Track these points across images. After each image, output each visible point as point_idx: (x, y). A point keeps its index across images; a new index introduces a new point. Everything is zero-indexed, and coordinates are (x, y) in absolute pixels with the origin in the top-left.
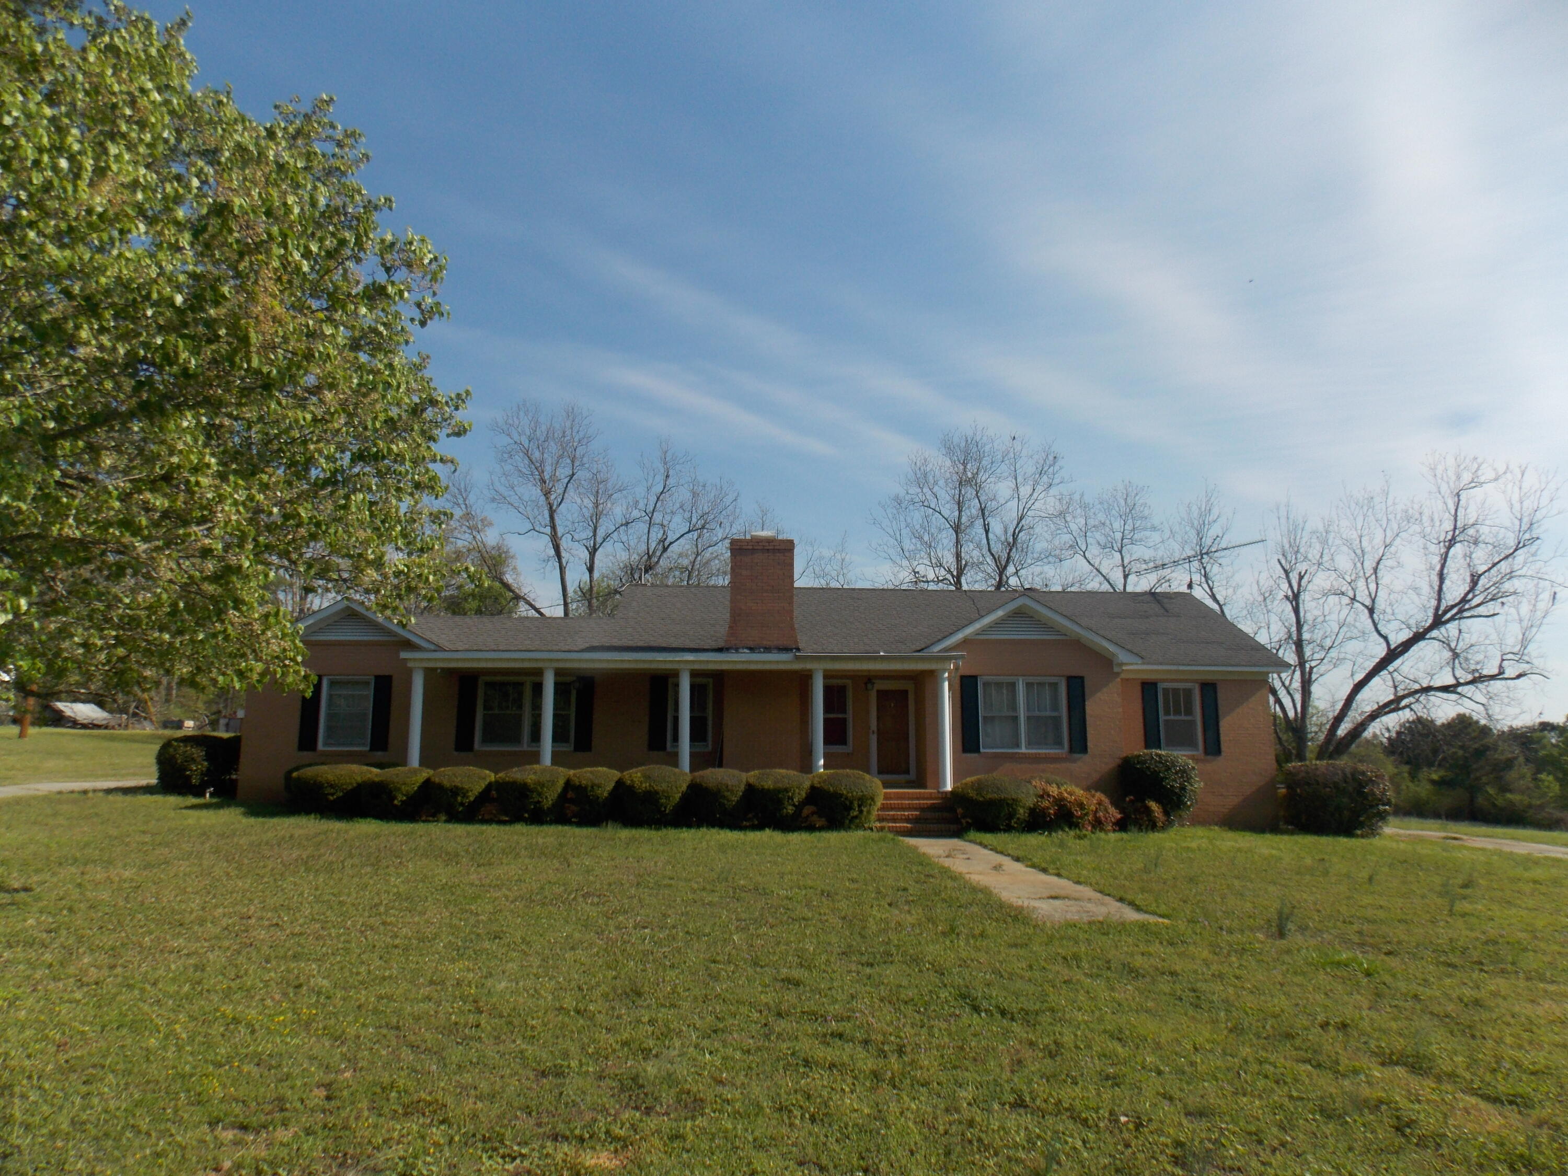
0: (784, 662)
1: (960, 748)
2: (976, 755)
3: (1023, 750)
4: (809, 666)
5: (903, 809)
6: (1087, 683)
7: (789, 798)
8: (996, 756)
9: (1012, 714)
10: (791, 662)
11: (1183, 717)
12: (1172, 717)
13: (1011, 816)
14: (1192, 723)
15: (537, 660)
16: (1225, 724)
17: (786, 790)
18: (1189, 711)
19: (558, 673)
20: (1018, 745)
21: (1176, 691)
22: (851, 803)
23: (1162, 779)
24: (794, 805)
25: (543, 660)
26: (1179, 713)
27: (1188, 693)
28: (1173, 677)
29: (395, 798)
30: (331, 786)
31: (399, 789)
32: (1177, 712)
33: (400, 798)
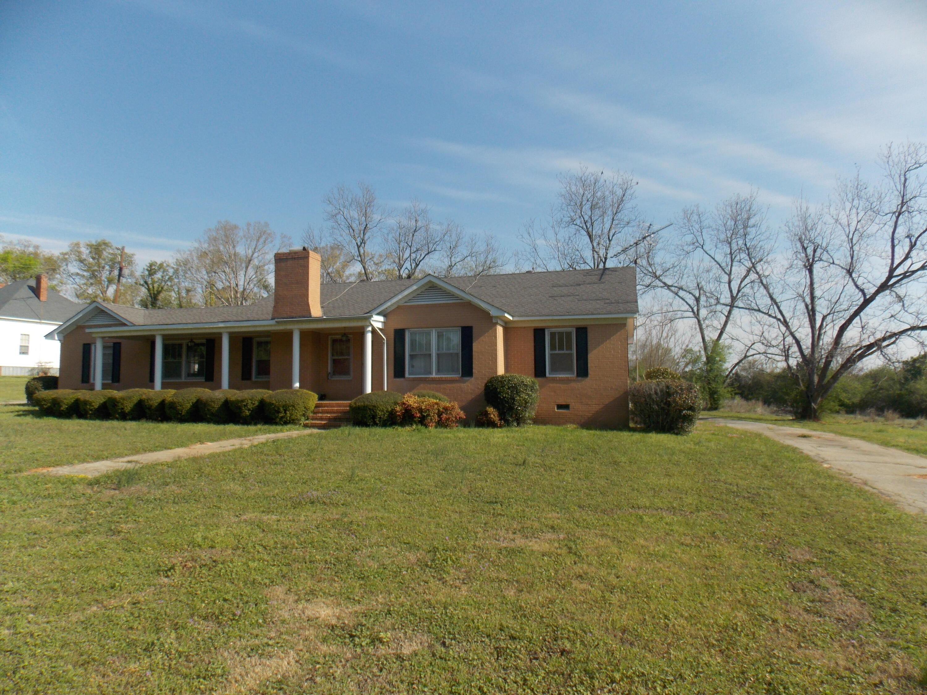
0: (271, 326)
1: (393, 375)
2: (402, 379)
3: (434, 375)
4: (289, 327)
5: (328, 413)
6: (474, 331)
7: (245, 406)
8: (414, 379)
9: (428, 353)
10: (275, 325)
11: (565, 352)
12: (557, 352)
13: (374, 417)
14: (571, 355)
15: (151, 330)
16: (593, 356)
17: (242, 401)
18: (569, 348)
19: (165, 338)
20: (431, 373)
21: (561, 334)
22: (279, 409)
23: (500, 393)
24: (249, 410)
25: (154, 330)
26: (563, 349)
27: (569, 334)
28: (556, 324)
29: (61, 406)
30: (45, 400)
31: (62, 402)
32: (561, 348)
33: (64, 407)
